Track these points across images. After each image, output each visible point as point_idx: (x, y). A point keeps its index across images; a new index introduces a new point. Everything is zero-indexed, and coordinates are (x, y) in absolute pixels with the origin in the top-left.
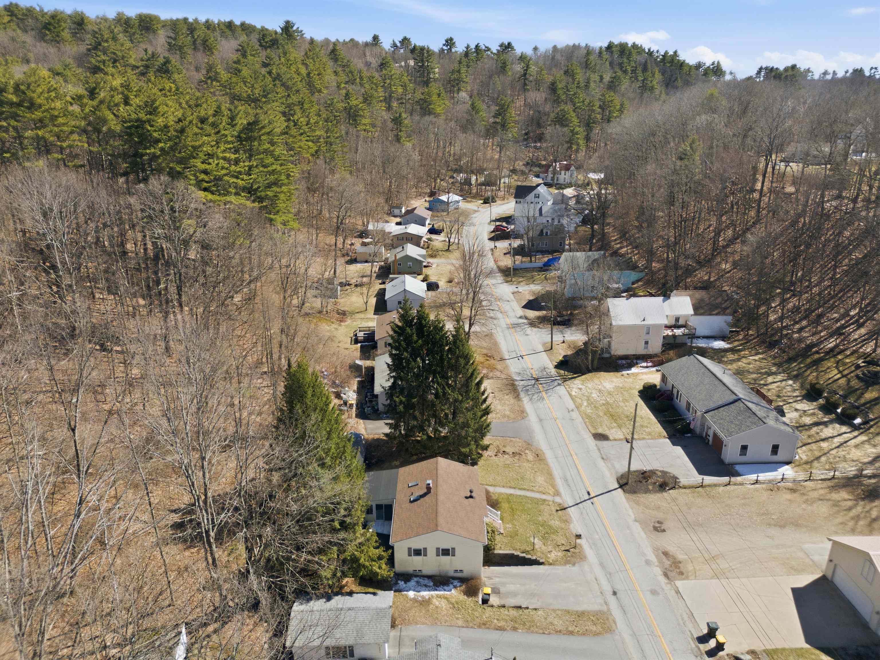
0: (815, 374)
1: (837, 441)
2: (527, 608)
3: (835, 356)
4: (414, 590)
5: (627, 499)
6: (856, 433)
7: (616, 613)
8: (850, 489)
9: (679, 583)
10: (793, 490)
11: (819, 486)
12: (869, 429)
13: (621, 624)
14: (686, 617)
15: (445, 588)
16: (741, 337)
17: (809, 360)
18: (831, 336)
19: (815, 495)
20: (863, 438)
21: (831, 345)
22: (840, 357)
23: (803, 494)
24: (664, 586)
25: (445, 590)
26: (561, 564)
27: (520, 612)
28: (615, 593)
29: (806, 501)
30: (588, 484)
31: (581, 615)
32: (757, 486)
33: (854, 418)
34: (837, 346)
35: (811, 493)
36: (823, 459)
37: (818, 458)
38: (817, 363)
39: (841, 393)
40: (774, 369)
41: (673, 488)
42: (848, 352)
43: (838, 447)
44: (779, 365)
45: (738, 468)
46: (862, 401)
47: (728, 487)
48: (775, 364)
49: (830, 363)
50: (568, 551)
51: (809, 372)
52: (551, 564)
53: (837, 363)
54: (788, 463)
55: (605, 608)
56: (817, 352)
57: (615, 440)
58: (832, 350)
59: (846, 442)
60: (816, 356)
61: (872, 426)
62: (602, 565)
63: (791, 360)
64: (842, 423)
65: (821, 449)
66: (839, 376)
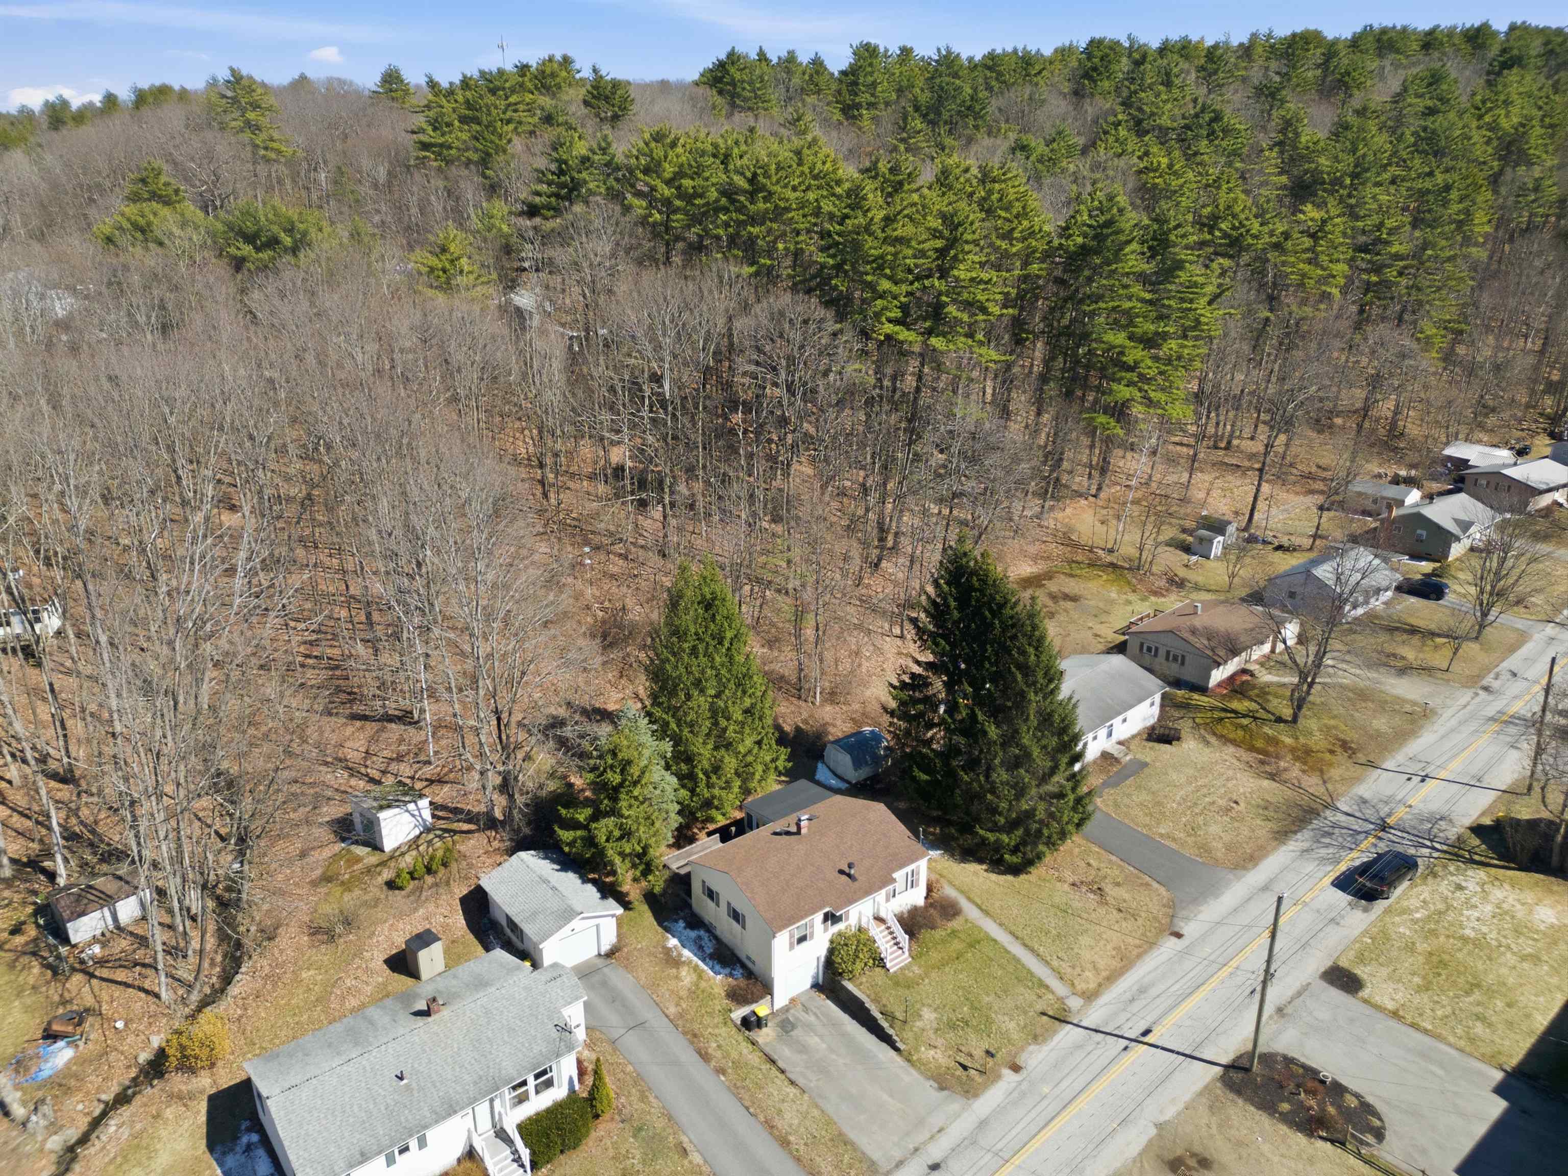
2: (783, 1072)
4: (681, 941)
5: (1206, 1090)
15: (717, 967)
25: (712, 969)
26: (924, 1073)
27: (766, 1066)
28: (935, 1167)
30: (1168, 1021)
41: (1335, 1141)
50: (965, 1068)
52: (909, 1061)
55: (887, 1166)
57: (1367, 1001)
62: (982, 1124)
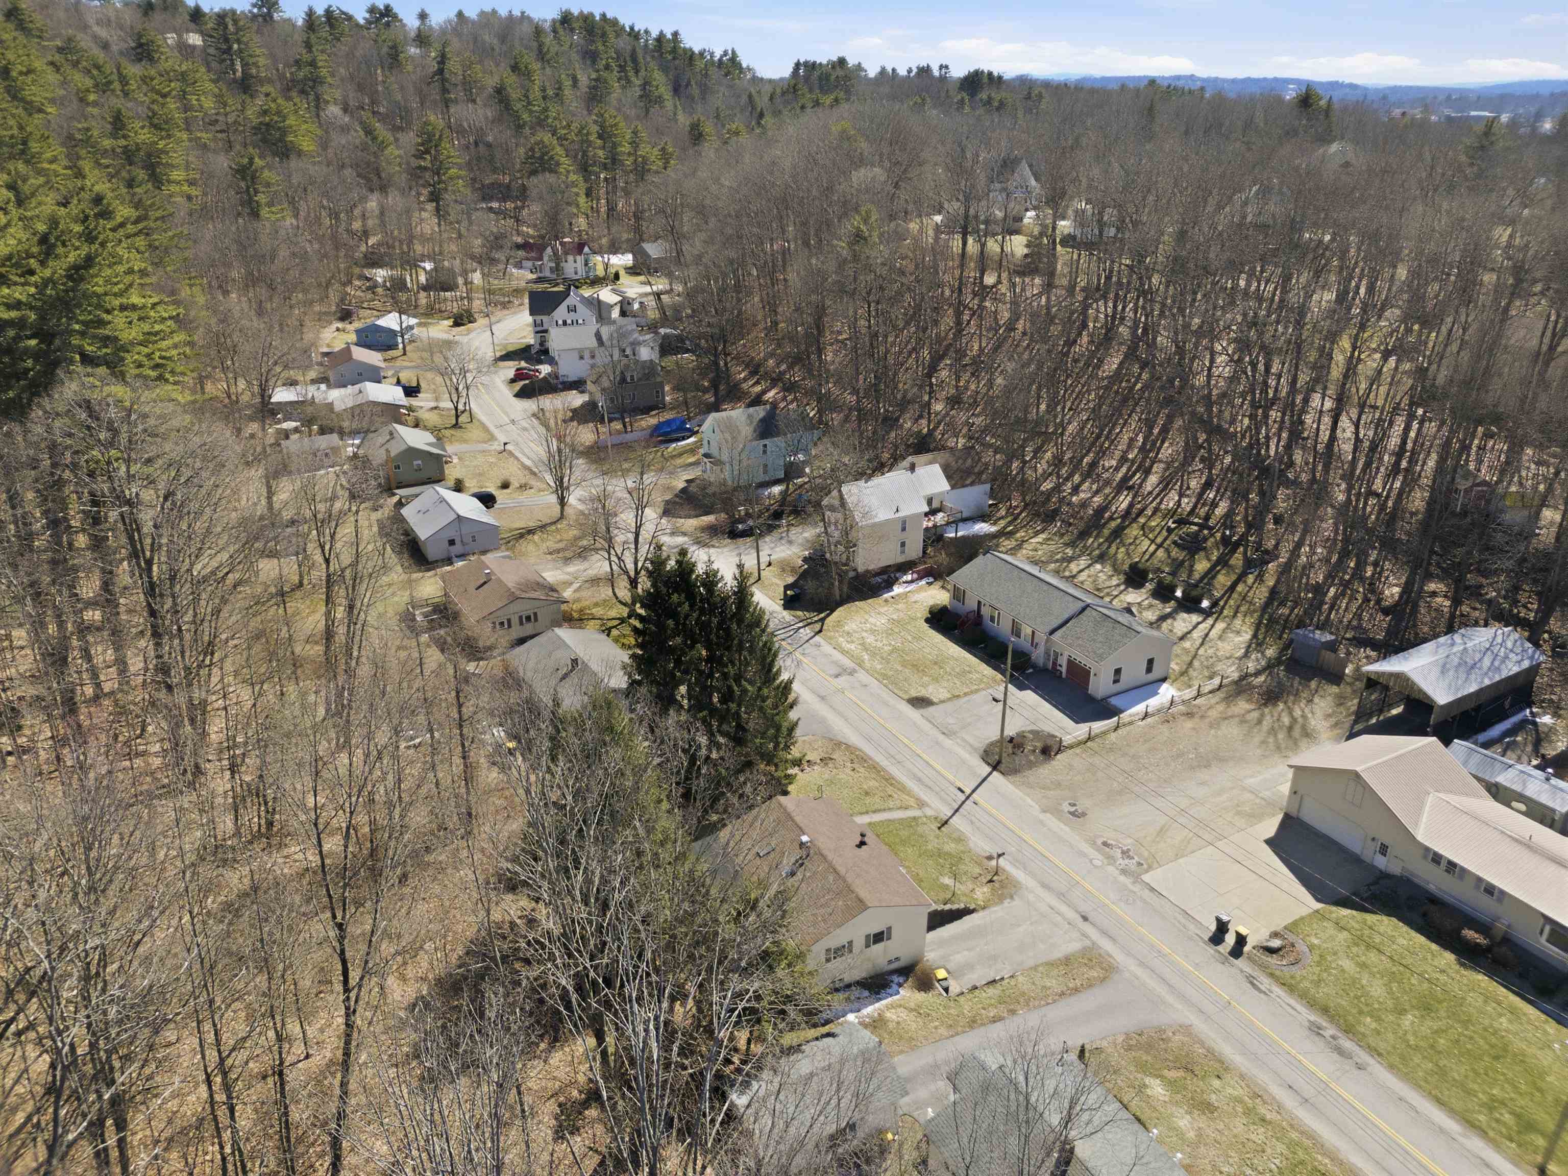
0: (1122, 550)
1: (1197, 635)
2: (1003, 979)
3: (1135, 520)
4: (851, 1012)
5: (1012, 783)
6: (1210, 621)
7: (1106, 945)
8: (1245, 696)
9: (1146, 878)
10: (1189, 715)
11: (1213, 701)
12: (1221, 612)
13: (1119, 957)
14: (1180, 917)
15: (889, 991)
16: (1003, 512)
17: (1106, 532)
18: (1118, 492)
19: (1213, 714)
20: (1221, 626)
21: (1124, 506)
22: (1142, 520)
23: (1202, 717)
24: (1131, 887)
25: (891, 995)
26: (996, 904)
27: (999, 987)
28: (1085, 919)
29: (1211, 726)
30: (951, 777)
31: (1067, 961)
32: (1149, 720)
33: (1200, 602)
34: (1131, 505)
35: (1210, 713)
36: (1196, 663)
37: (1190, 664)
38: (1117, 533)
39: (1167, 569)
40: (1069, 552)
41: (1059, 751)
42: (1149, 512)
43: (1202, 644)
44: (1072, 544)
45: (1114, 701)
46: (1197, 576)
47: (1120, 731)
48: (1066, 545)
49: (1133, 531)
50: (991, 881)
51: (1114, 547)
53: (1143, 528)
54: (1164, 680)
55: (1088, 943)
56: (1111, 518)
57: (942, 702)
58: (1128, 511)
59: (1207, 635)
60: (1113, 524)
61: (1223, 608)
62: (1045, 886)
63: (1083, 535)
64: (1189, 611)
65: (1186, 651)
66: (1153, 547)
